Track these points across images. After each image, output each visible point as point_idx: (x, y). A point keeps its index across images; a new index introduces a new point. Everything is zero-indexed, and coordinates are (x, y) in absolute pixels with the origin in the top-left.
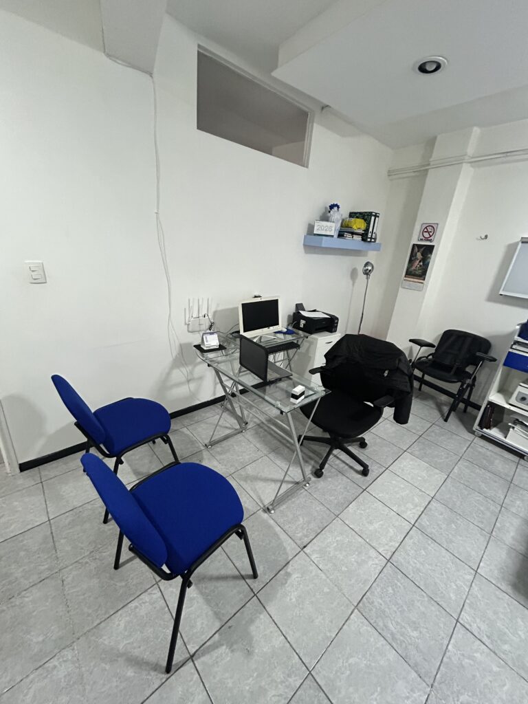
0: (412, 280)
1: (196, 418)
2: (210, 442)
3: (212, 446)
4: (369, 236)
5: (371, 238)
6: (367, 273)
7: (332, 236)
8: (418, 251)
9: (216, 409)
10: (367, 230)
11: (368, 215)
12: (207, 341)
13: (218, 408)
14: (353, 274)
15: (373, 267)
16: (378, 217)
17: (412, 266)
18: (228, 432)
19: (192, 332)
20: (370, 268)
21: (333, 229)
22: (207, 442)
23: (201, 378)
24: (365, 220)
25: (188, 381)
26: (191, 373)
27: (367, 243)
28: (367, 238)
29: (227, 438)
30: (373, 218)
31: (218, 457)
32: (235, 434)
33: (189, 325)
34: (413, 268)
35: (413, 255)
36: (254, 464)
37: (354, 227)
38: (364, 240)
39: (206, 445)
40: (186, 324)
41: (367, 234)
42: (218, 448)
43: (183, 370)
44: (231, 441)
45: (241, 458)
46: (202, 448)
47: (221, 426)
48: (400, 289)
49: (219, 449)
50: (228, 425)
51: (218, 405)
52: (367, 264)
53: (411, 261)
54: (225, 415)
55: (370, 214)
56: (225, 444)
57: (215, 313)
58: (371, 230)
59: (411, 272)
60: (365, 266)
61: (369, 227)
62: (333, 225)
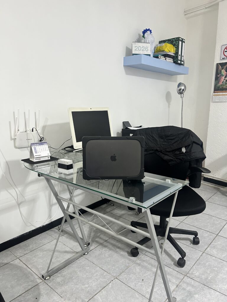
0: (221, 93)
1: (31, 247)
2: (48, 272)
3: (50, 276)
4: (179, 59)
5: (181, 61)
6: (181, 92)
7: (150, 55)
8: (222, 69)
9: (53, 233)
10: (177, 53)
11: (176, 41)
12: (36, 152)
13: (56, 232)
14: (168, 96)
15: (185, 87)
16: (184, 42)
17: (219, 83)
18: (68, 256)
19: (19, 148)
20: (183, 88)
21: (149, 49)
22: (44, 272)
23: (33, 201)
24: (174, 45)
25: (19, 204)
26: (22, 195)
27: (177, 66)
28: (178, 60)
29: (67, 264)
30: (180, 42)
31: (59, 290)
32: (77, 258)
33: (15, 139)
34: (221, 83)
35: (218, 73)
36: (104, 292)
37: (166, 50)
38: (175, 62)
39: (43, 277)
40: (11, 139)
41: (177, 57)
42: (58, 278)
43: (13, 191)
44: (73, 267)
45: (87, 286)
46: (39, 281)
47: (59, 252)
48: (211, 104)
49: (59, 280)
50: (68, 249)
51: (55, 229)
52: (180, 85)
53: (217, 79)
54: (64, 239)
55: (178, 39)
56: (66, 272)
57: (44, 128)
58: (180, 53)
59: (219, 87)
60: (178, 86)
61: (178, 50)
62: (149, 45)
